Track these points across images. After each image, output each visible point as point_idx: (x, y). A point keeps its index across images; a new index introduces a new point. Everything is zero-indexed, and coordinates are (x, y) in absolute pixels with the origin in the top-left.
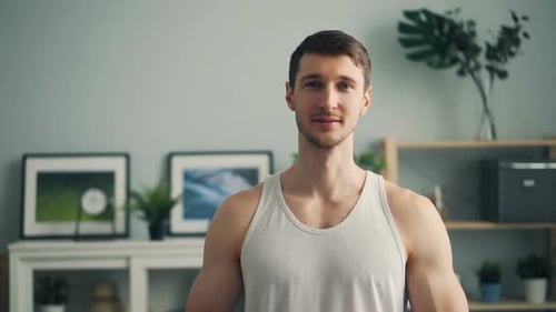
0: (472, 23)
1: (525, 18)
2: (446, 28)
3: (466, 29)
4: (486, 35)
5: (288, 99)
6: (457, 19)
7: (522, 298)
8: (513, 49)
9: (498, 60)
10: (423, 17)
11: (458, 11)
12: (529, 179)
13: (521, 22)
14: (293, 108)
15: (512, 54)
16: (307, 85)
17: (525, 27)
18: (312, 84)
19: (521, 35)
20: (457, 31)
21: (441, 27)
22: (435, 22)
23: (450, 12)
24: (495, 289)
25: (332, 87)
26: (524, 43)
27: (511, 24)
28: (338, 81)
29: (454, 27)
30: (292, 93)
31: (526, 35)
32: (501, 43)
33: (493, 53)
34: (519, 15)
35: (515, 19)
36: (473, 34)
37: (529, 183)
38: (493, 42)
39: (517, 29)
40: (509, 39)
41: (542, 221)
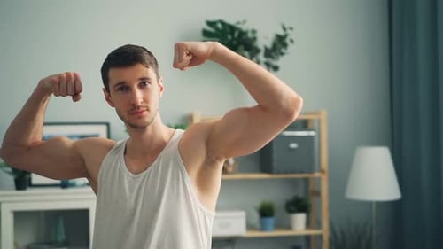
0: (254, 32)
1: (291, 29)
2: (236, 34)
3: (250, 35)
4: (264, 41)
5: (107, 99)
6: (244, 28)
7: (289, 227)
8: (283, 50)
9: (273, 58)
10: (220, 26)
11: (244, 22)
12: (294, 142)
13: (289, 31)
14: (113, 106)
15: (282, 54)
16: (118, 90)
17: (291, 35)
18: (121, 89)
19: (288, 40)
20: (244, 37)
21: (232, 34)
22: (228, 30)
23: (238, 23)
24: (270, 221)
25: (136, 87)
26: (291, 46)
27: (281, 33)
28: (139, 82)
29: (242, 33)
30: (109, 95)
31: (292, 41)
32: (275, 46)
33: (268, 53)
34: (287, 26)
35: (284, 29)
36: (255, 39)
37: (293, 146)
38: (269, 45)
39: (286, 36)
40: (280, 43)
41: (302, 172)
